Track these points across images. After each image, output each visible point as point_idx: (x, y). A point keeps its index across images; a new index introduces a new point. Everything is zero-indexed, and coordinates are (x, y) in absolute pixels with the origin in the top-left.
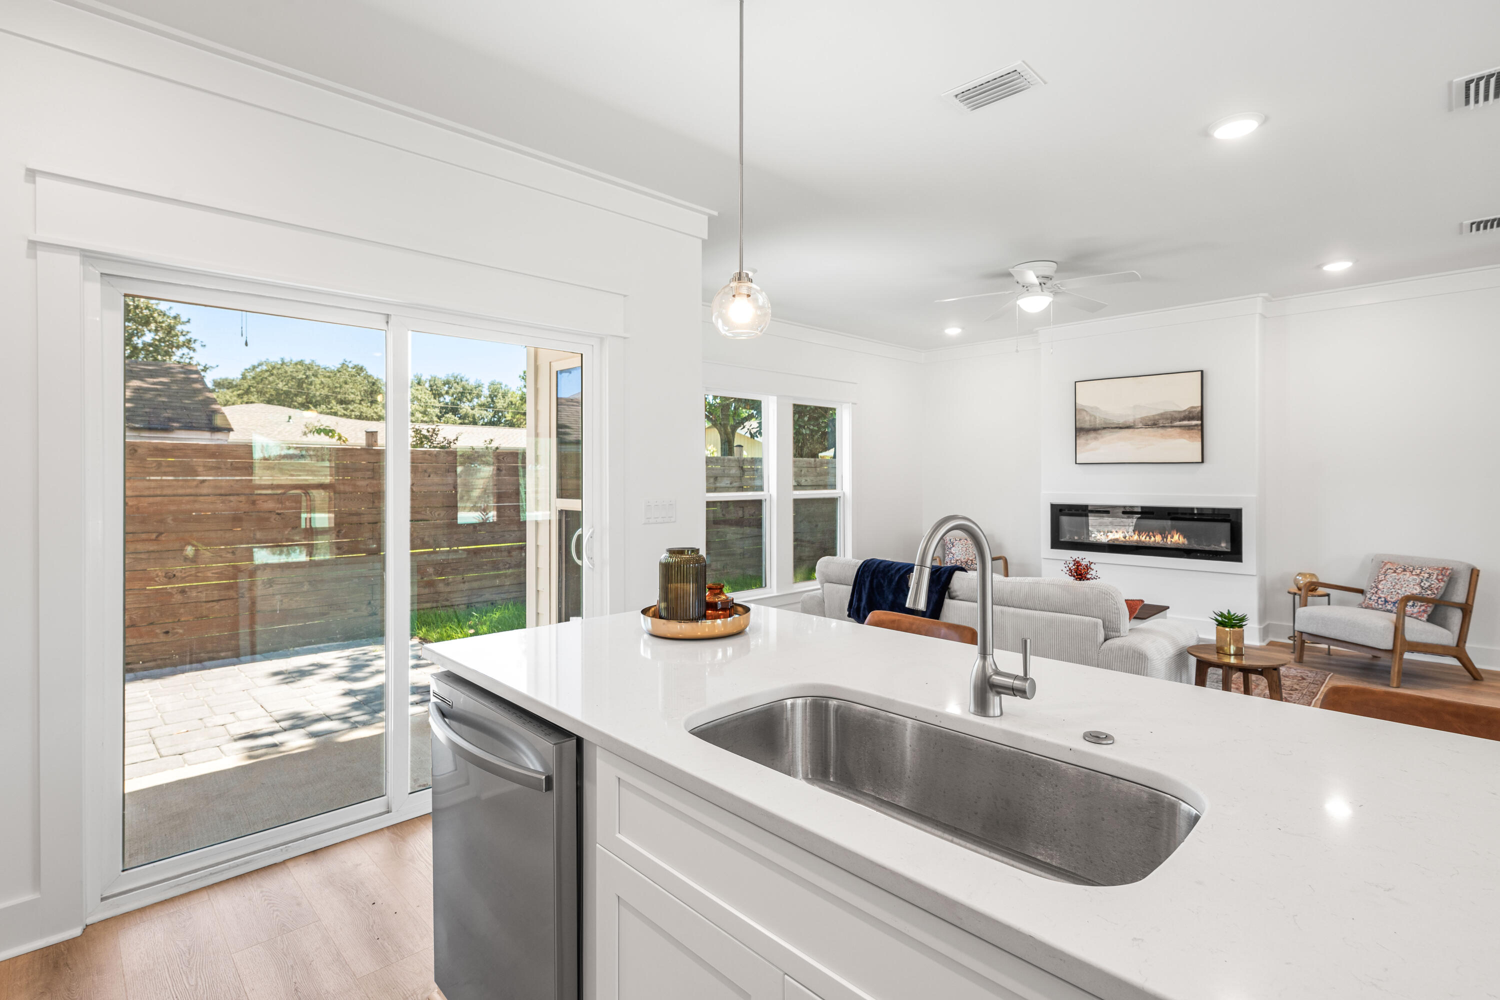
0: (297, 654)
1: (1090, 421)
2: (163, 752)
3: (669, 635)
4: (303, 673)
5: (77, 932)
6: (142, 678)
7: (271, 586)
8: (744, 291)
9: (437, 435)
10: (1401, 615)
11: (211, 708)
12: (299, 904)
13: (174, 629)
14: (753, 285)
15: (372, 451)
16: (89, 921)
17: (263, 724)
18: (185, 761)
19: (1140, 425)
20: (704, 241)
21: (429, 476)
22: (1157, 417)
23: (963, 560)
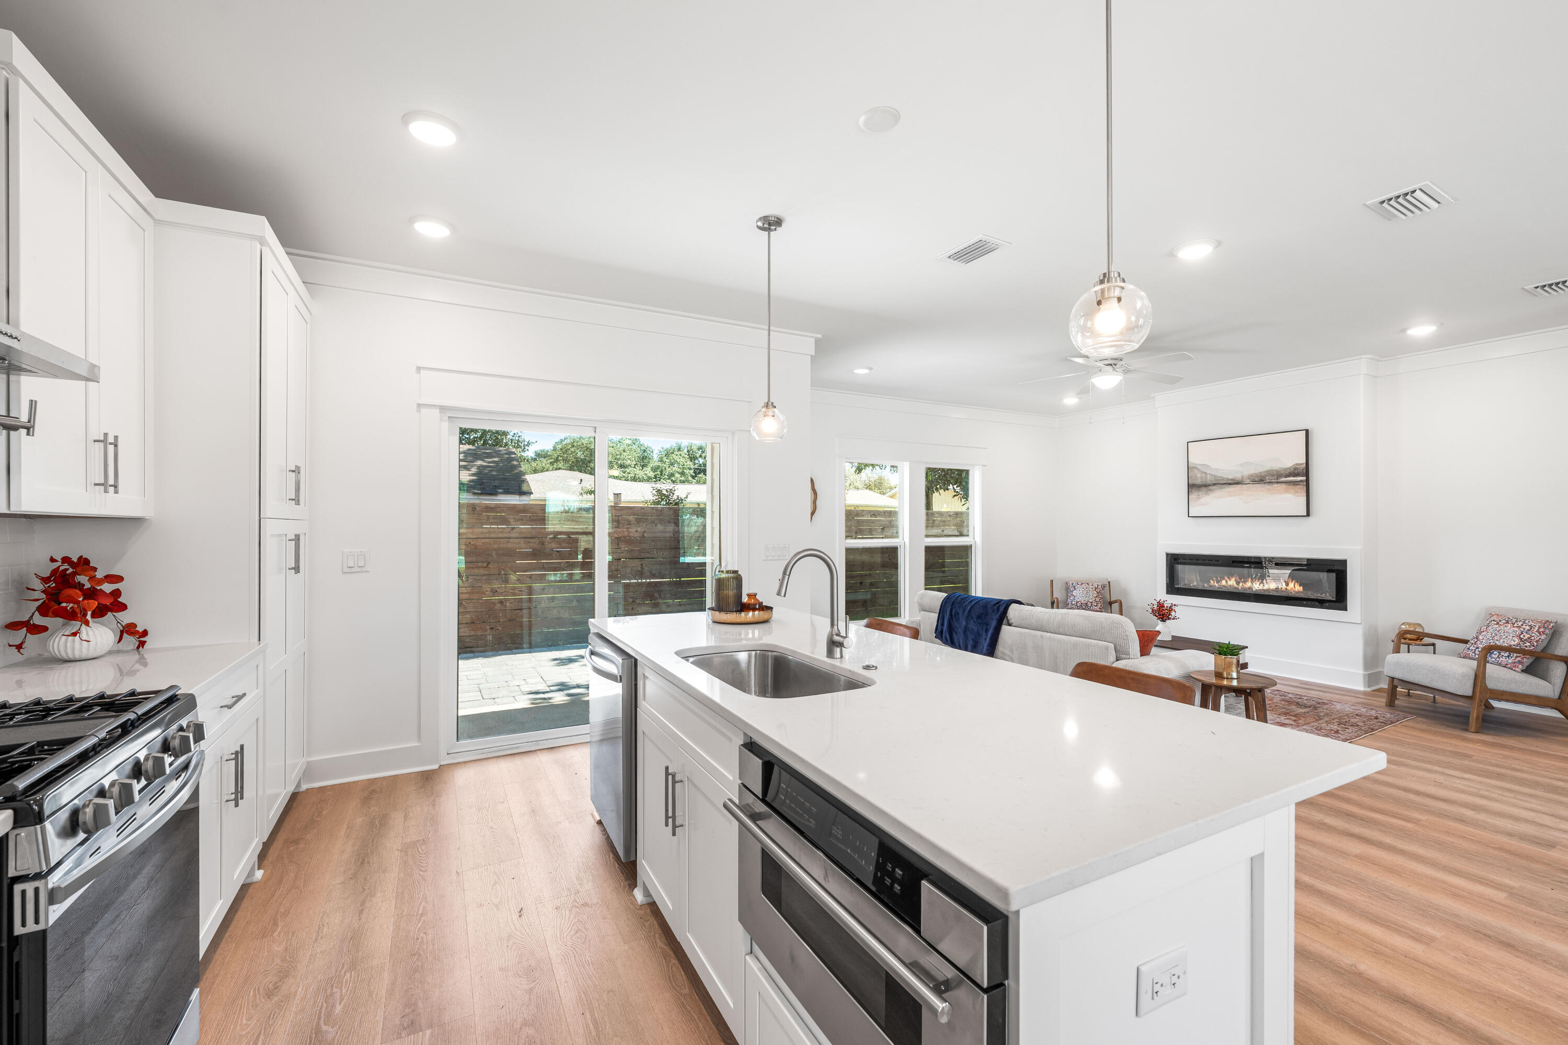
0: (569, 649)
1: (1201, 477)
2: (484, 697)
3: (722, 621)
4: (571, 660)
5: (436, 767)
6: (477, 657)
7: (553, 601)
8: (771, 414)
9: (673, 494)
10: (1483, 661)
11: (513, 676)
12: (539, 769)
13: (496, 626)
14: (775, 410)
15: (617, 508)
16: (442, 764)
17: (542, 687)
18: (495, 703)
19: (1248, 481)
20: (812, 356)
21: (656, 525)
22: (1264, 474)
23: (1083, 602)
